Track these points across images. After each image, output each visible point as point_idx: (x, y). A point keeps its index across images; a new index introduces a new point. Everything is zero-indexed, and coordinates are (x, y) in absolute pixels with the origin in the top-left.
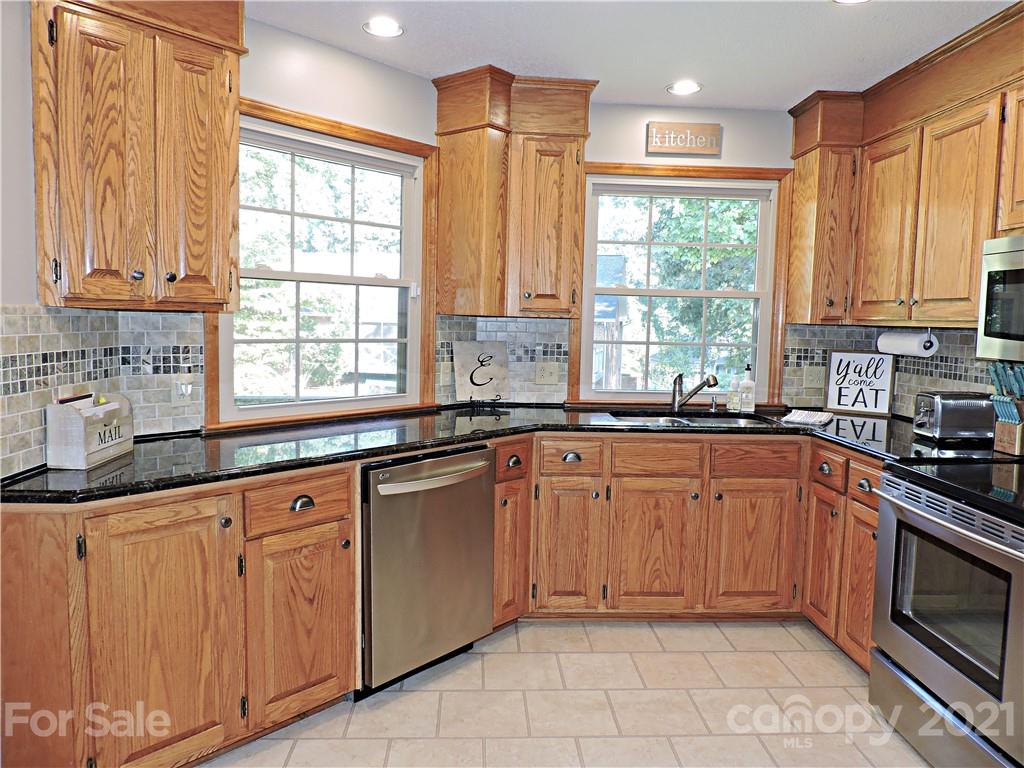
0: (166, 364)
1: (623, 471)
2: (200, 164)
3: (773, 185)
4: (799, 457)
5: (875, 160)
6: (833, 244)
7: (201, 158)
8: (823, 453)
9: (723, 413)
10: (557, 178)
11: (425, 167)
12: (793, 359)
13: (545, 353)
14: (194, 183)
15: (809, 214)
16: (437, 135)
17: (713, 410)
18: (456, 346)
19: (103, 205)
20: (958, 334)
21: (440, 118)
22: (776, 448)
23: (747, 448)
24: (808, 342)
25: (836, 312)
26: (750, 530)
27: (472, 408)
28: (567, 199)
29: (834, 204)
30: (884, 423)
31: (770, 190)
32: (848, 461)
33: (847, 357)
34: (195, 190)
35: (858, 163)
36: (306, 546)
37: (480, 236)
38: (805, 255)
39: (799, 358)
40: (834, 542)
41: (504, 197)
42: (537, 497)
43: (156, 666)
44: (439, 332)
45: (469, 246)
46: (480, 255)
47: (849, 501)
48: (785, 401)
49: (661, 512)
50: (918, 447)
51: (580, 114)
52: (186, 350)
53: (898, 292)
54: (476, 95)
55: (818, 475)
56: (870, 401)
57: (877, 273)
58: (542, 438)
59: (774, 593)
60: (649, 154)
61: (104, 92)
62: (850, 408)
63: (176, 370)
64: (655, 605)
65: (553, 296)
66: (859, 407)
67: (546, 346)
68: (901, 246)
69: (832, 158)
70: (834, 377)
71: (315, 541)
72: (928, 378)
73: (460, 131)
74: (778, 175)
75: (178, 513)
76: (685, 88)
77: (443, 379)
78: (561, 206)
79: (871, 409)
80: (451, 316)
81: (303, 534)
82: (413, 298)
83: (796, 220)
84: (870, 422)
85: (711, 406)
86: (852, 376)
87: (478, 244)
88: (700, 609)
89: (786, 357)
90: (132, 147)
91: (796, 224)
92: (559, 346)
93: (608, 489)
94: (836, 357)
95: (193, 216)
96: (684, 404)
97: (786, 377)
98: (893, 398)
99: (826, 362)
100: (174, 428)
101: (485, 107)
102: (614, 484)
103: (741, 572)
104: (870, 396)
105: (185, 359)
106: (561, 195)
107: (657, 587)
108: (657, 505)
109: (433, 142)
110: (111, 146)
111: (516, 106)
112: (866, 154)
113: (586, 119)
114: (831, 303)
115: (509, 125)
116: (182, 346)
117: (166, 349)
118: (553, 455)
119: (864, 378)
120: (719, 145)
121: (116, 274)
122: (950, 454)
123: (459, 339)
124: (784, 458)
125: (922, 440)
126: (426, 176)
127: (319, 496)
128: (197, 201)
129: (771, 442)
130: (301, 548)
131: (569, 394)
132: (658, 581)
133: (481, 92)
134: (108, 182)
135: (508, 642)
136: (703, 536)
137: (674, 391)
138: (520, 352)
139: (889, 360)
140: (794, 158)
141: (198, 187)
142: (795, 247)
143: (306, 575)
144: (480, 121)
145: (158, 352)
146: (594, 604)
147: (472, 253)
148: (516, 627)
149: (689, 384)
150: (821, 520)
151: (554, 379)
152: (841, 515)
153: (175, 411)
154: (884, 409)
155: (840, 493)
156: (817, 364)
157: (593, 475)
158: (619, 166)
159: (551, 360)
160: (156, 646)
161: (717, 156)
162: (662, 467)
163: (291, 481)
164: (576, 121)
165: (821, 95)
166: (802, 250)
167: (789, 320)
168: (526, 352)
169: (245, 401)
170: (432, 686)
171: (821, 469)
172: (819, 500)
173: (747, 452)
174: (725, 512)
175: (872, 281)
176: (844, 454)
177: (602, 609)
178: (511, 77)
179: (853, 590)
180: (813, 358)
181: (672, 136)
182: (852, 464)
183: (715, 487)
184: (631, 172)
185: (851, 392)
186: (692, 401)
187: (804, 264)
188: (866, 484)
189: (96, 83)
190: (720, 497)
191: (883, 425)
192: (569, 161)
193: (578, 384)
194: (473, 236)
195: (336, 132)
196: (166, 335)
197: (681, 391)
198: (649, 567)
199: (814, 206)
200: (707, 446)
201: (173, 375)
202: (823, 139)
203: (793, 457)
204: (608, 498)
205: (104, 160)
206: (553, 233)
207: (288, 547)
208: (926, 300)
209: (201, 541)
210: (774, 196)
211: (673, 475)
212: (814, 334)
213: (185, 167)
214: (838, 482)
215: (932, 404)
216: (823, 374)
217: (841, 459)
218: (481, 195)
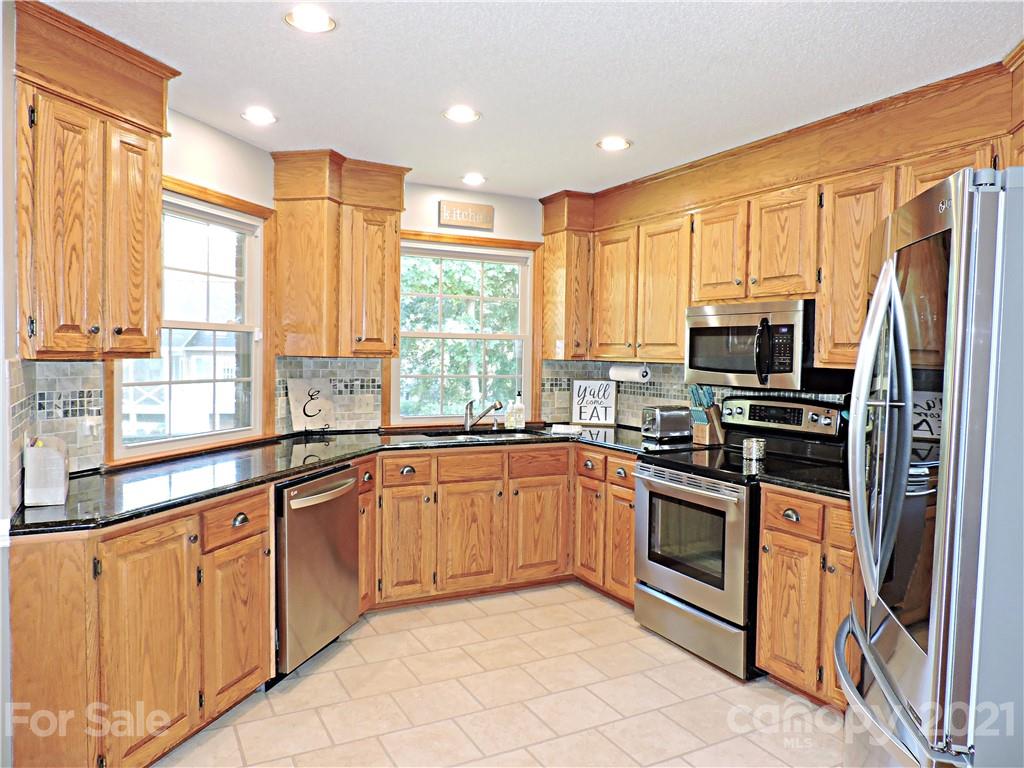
0: (73, 409)
1: (446, 479)
2: (138, 231)
3: (530, 254)
4: (568, 458)
5: (604, 244)
6: (577, 301)
7: (139, 226)
8: (586, 454)
9: (502, 431)
10: (380, 243)
11: (265, 227)
12: (547, 386)
13: (362, 387)
14: (133, 248)
15: (559, 278)
16: (274, 199)
17: (495, 428)
18: (290, 383)
19: (70, 268)
20: (661, 366)
21: (277, 185)
22: (553, 452)
23: (532, 454)
24: (557, 373)
25: (580, 351)
26: (537, 515)
27: (306, 436)
28: (388, 261)
29: (576, 273)
30: (612, 430)
31: (527, 258)
32: (606, 458)
33: (584, 383)
34: (135, 255)
35: (591, 243)
36: (241, 557)
37: (321, 289)
38: (557, 308)
39: (552, 385)
40: (598, 517)
41: (337, 257)
42: (380, 506)
43: (147, 668)
44: (277, 371)
45: (310, 296)
46: (321, 305)
47: (609, 485)
48: (545, 419)
49: (476, 509)
50: (646, 445)
51: (395, 193)
52: (89, 395)
53: (626, 338)
54: (316, 171)
55: (582, 469)
56: (602, 416)
57: (610, 324)
58: (383, 458)
59: (555, 562)
60: (440, 225)
61: (72, 169)
62: (588, 422)
63: (82, 413)
64: (472, 583)
65: (379, 340)
66: (595, 421)
67: (363, 381)
68: (627, 306)
69: (576, 239)
70: (576, 399)
71: (246, 551)
72: (641, 398)
73: (299, 199)
74: (534, 247)
75: (161, 533)
76: (474, 179)
77: (280, 412)
78: (383, 267)
79: (602, 421)
80: (285, 357)
81: (239, 546)
82: (257, 342)
83: (548, 280)
84: (602, 430)
85: (493, 425)
86: (589, 398)
87: (319, 298)
88: (505, 582)
89: (543, 385)
90: (90, 218)
91: (549, 284)
92: (374, 381)
93: (435, 494)
94: (577, 384)
95: (132, 276)
96: (474, 425)
97: (543, 400)
98: (617, 413)
99: (570, 387)
100: (79, 467)
101: (324, 182)
102: (440, 489)
103: (533, 548)
104: (601, 411)
105: (89, 402)
106: (384, 257)
107: (474, 568)
108: (473, 504)
109: (271, 205)
110: (77, 216)
111: (348, 182)
112: (597, 239)
113: (401, 197)
114: (578, 345)
115: (340, 197)
116: (86, 391)
117: (73, 394)
118: (392, 470)
119: (597, 399)
120: (492, 221)
121: (75, 328)
122: (666, 447)
123: (291, 377)
124: (558, 460)
125: (648, 439)
126: (265, 235)
127: (250, 513)
128: (136, 264)
129: (548, 449)
130: (238, 558)
131: (383, 421)
132: (474, 564)
133: (321, 169)
134: (74, 248)
135: (366, 629)
136: (505, 524)
137: (466, 414)
138: (341, 386)
139: (613, 385)
140: (544, 235)
141: (136, 252)
142: (548, 302)
143: (243, 581)
144: (320, 193)
145: (66, 397)
146: (427, 589)
147: (313, 304)
148: (365, 618)
149: (477, 411)
150: (587, 502)
151: (370, 409)
152: (603, 497)
153: (80, 452)
154: (611, 421)
155: (600, 480)
156: (564, 390)
157: (424, 484)
158: (418, 234)
159: (368, 392)
160: (148, 649)
161: (490, 230)
162: (475, 474)
163: (230, 502)
164: (394, 198)
165: (568, 194)
166: (554, 304)
167: (545, 357)
168: (346, 386)
169: (131, 440)
170: (323, 669)
171: (586, 465)
172: (584, 487)
173: (534, 457)
174: (521, 504)
175: (606, 328)
176: (602, 453)
177: (433, 593)
178: (344, 159)
179: (616, 547)
180: (561, 385)
181: (458, 212)
182: (610, 459)
183: (513, 485)
184: (427, 239)
185: (588, 410)
186: (481, 422)
187: (557, 315)
188: (622, 472)
189: (67, 163)
190: (517, 493)
191: (611, 432)
192: (389, 230)
193: (389, 411)
194: (314, 289)
195: (203, 197)
196: (73, 381)
197: (471, 414)
198: (468, 552)
199: (562, 272)
200: (506, 456)
201: (78, 418)
202: (569, 225)
203: (563, 459)
204: (436, 501)
205: (71, 230)
206: (378, 288)
207: (230, 558)
208: (647, 345)
209: (177, 557)
210: (530, 262)
211: (483, 479)
212: (562, 367)
213: (128, 235)
214: (599, 473)
215: (654, 415)
216: (568, 397)
217: (602, 457)
218: (321, 254)
